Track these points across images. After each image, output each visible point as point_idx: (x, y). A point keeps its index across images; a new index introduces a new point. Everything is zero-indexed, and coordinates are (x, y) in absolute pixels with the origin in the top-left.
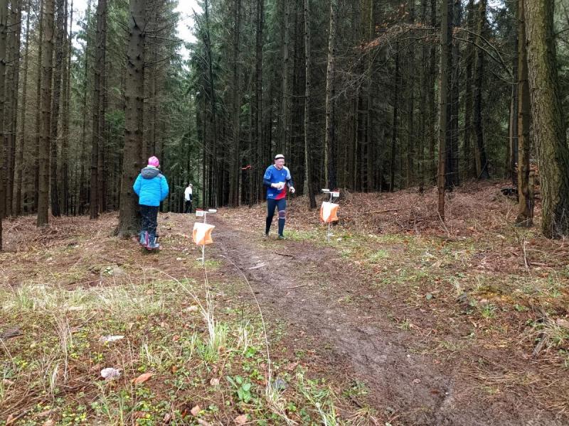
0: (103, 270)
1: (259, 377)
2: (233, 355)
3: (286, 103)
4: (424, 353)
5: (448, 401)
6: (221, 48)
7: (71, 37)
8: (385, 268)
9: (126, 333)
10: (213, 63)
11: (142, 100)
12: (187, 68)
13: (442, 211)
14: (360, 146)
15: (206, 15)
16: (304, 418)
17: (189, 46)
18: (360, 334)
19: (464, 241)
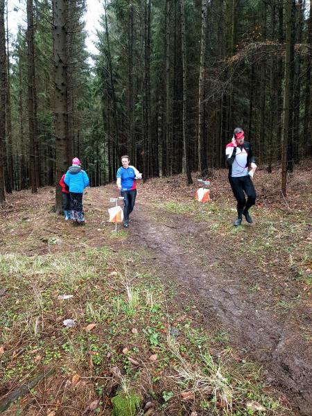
0: (50, 240)
1: (162, 327)
2: (144, 311)
4: (267, 308)
5: (280, 345)
6: (119, 60)
8: (242, 239)
9: (74, 293)
10: (113, 72)
11: (67, 115)
13: (284, 189)
14: (224, 133)
15: (107, 34)
17: (94, 58)
18: (225, 294)
19: (299, 214)
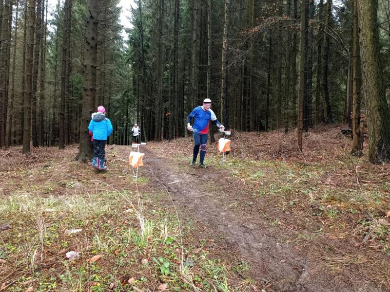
0: (68, 184)
1: (175, 258)
2: (157, 243)
3: (195, 70)
4: (288, 242)
5: (304, 275)
6: (150, 31)
7: (46, 24)
8: (262, 183)
9: (83, 227)
10: (144, 43)
11: (95, 67)
12: (126, 46)
13: (301, 145)
14: (245, 100)
15: (140, 9)
16: (206, 286)
17: (128, 31)
18: (244, 229)
19: (315, 165)
